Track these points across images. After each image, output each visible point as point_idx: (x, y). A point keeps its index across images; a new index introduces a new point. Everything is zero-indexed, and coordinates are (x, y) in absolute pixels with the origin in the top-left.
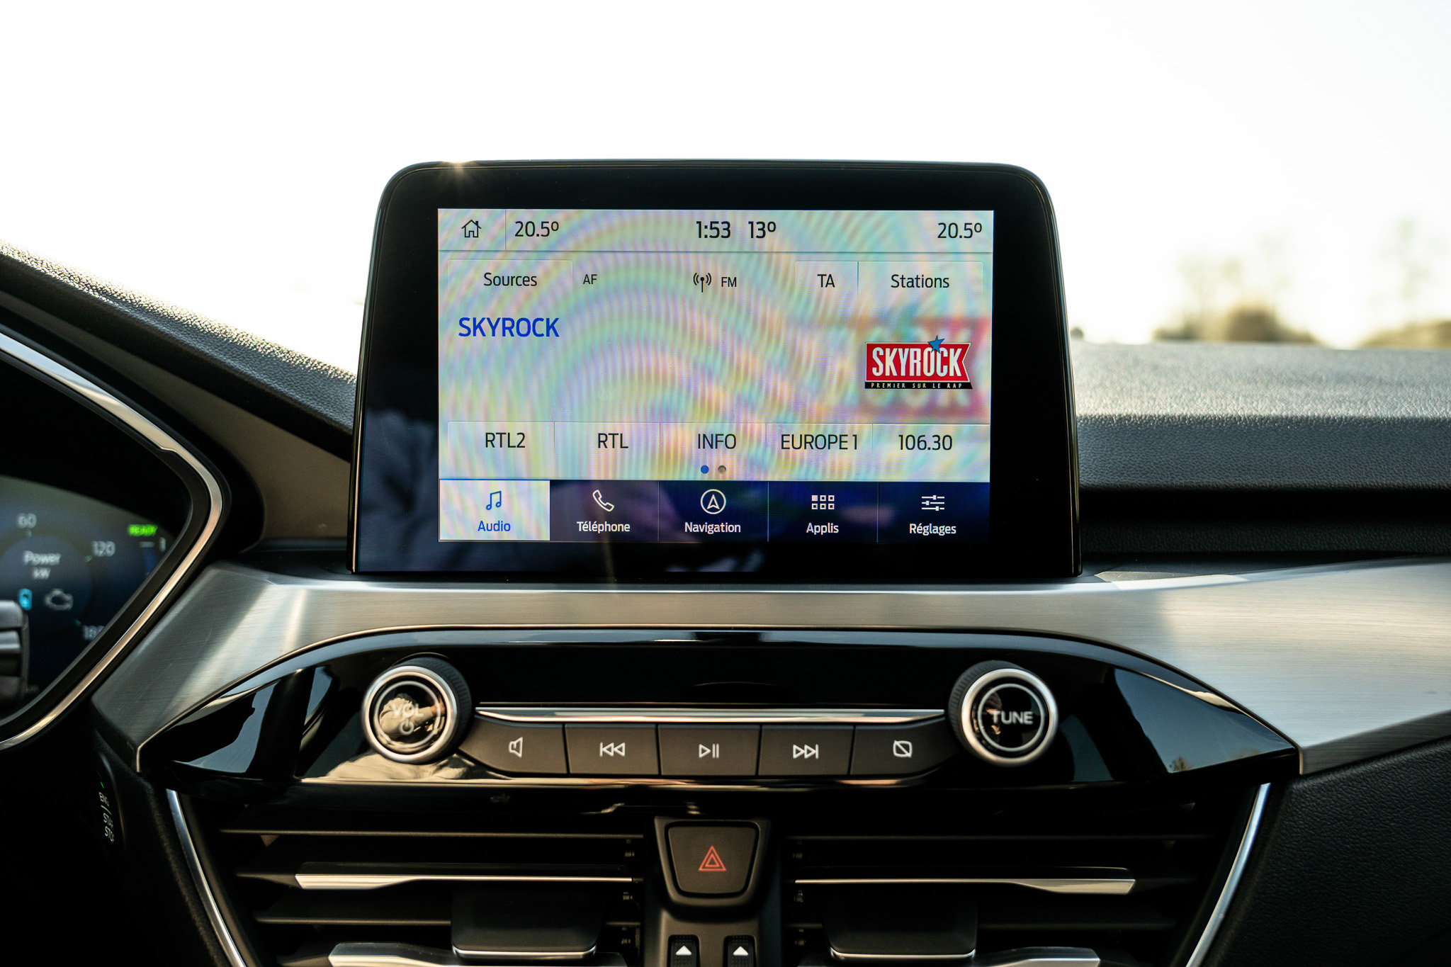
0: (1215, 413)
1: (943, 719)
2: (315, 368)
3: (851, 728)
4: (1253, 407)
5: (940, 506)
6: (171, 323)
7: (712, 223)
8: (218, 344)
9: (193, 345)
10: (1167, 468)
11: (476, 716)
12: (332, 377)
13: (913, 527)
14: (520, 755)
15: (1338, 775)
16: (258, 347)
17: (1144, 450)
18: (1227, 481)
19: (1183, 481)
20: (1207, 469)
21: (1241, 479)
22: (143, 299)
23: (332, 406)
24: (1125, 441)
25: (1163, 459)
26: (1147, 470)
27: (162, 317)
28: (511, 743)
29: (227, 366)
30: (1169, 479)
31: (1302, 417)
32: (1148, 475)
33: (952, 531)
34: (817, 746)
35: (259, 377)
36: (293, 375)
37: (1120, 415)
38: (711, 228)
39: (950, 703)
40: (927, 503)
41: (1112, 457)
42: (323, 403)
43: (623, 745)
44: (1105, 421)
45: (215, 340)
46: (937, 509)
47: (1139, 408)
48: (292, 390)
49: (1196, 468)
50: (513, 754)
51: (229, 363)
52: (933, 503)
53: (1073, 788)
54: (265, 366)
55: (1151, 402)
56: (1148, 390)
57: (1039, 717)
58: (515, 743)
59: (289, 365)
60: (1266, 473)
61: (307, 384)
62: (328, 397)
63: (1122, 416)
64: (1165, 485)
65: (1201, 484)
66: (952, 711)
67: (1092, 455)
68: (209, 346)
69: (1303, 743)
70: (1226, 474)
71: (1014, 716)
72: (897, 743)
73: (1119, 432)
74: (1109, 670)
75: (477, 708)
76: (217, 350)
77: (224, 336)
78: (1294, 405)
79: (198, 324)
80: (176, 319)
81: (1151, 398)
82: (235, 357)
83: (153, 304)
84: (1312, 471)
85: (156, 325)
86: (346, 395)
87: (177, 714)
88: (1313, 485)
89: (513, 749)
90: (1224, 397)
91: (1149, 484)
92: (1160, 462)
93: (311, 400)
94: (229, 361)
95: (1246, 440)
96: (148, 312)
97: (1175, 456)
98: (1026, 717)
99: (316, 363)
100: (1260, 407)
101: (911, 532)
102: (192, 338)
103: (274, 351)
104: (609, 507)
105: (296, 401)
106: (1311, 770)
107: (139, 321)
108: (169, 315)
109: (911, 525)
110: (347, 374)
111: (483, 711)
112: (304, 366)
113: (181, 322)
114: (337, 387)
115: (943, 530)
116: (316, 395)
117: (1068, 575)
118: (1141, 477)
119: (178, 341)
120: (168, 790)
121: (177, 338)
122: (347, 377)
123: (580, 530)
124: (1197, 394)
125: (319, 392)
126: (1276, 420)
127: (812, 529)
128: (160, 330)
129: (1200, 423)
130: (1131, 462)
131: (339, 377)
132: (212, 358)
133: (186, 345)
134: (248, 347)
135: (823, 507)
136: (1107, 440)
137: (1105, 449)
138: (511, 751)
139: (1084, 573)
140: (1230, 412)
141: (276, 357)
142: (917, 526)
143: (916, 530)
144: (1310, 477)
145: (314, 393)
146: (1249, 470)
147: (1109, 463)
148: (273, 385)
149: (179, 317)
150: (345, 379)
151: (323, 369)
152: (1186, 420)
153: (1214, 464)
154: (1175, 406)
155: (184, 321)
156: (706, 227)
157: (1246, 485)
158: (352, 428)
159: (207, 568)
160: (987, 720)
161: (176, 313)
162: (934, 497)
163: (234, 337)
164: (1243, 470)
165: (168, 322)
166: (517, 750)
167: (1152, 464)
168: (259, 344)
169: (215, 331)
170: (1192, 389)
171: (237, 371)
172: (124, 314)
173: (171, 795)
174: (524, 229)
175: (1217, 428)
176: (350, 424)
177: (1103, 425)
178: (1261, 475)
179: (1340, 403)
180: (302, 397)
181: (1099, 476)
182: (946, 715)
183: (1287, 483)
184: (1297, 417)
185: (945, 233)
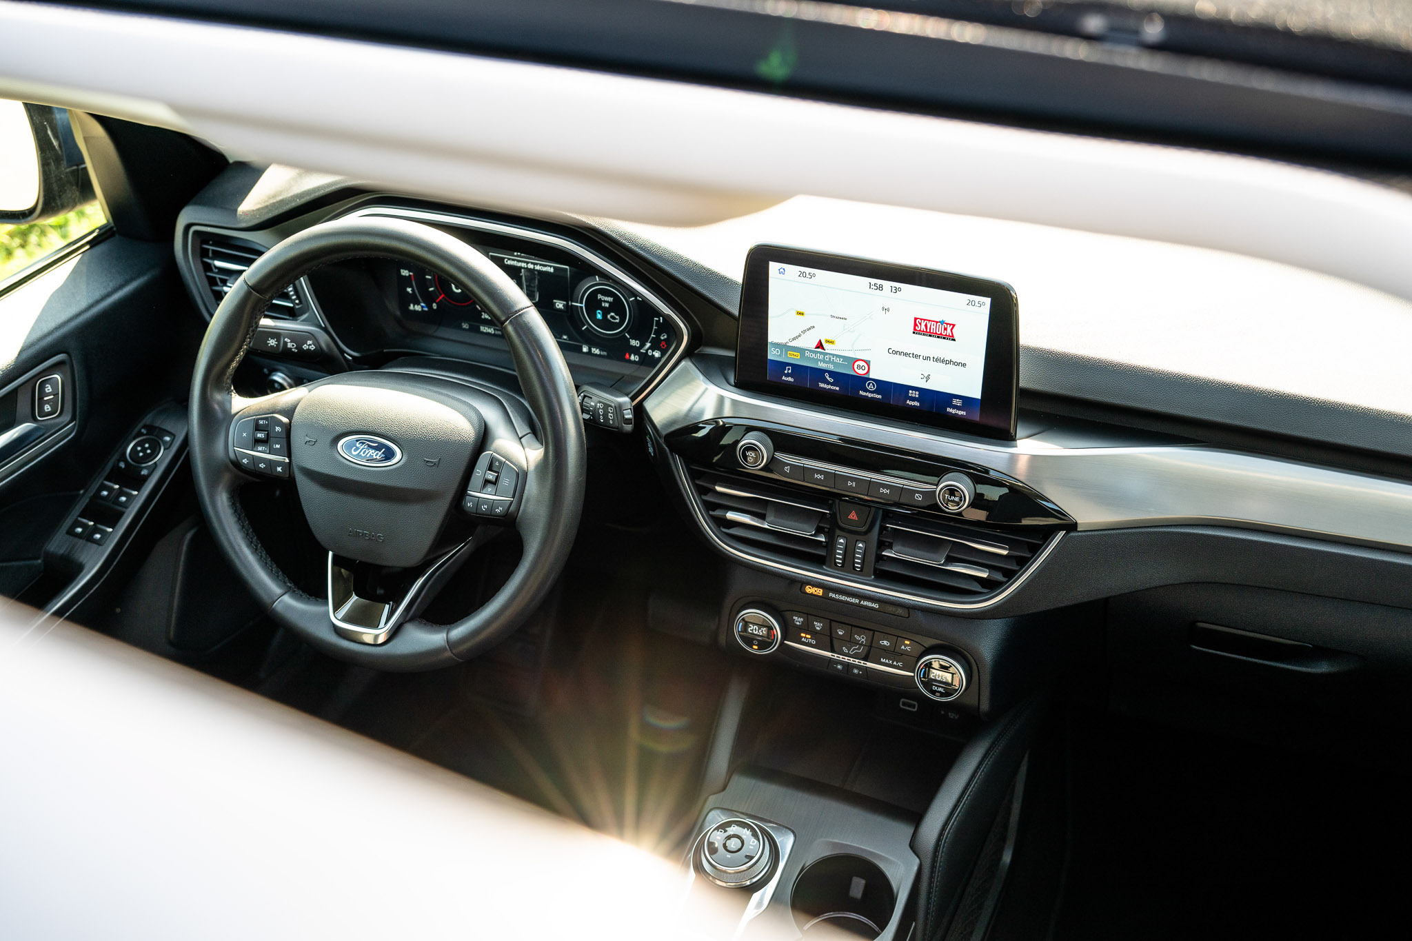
3: (902, 486)
33: (964, 413)
40: (955, 402)
43: (823, 475)
46: (959, 404)
52: (957, 402)
104: (831, 380)
109: (948, 408)
115: (960, 413)
123: (818, 387)
127: (908, 402)
135: (914, 395)
162: (958, 400)
185: (970, 304)
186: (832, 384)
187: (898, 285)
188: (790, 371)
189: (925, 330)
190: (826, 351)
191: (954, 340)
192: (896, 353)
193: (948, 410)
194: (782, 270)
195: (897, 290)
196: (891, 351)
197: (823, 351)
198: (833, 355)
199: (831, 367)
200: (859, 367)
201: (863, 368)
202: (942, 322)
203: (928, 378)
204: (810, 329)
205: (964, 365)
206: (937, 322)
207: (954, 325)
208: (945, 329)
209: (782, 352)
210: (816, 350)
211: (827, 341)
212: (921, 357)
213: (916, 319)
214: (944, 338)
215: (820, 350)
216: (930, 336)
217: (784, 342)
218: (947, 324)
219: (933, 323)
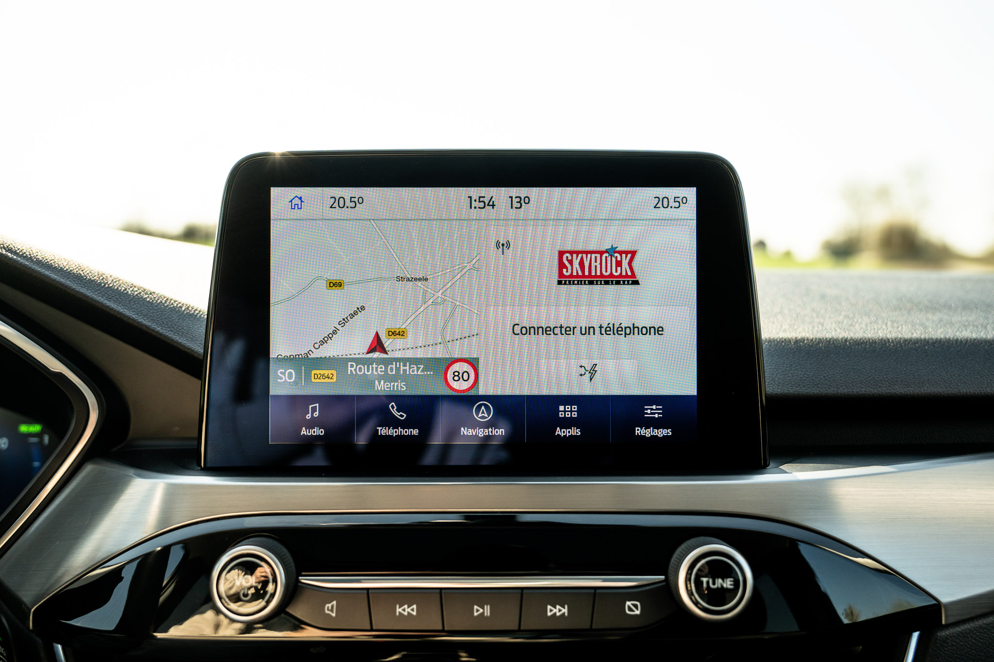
0: (869, 336)
1: (664, 583)
2: (172, 306)
3: (593, 591)
4: (899, 331)
5: (659, 414)
6: (61, 272)
7: (480, 197)
8: (97, 289)
9: (78, 290)
10: (834, 380)
11: (299, 584)
12: (185, 312)
13: (638, 430)
14: (334, 615)
15: (972, 625)
16: (128, 290)
17: (815, 366)
18: (880, 390)
19: (846, 391)
20: (864, 381)
21: (890, 388)
22: (39, 254)
23: (185, 336)
24: (801, 359)
25: (830, 373)
26: (818, 382)
27: (54, 268)
28: (327, 605)
29: (104, 306)
30: (835, 389)
31: (937, 339)
32: (819, 386)
33: (668, 433)
34: (566, 606)
35: (129, 314)
36: (155, 311)
37: (796, 338)
38: (480, 202)
39: (670, 571)
40: (649, 411)
41: (791, 372)
42: (178, 334)
43: (415, 606)
44: (785, 344)
45: (95, 285)
46: (656, 416)
47: (810, 333)
48: (154, 324)
49: (856, 380)
50: (329, 615)
51: (106, 303)
52: (653, 411)
53: (767, 637)
54: (133, 305)
55: (820, 327)
56: (818, 317)
57: (739, 580)
58: (330, 605)
59: (152, 303)
60: (910, 384)
61: (166, 318)
62: (183, 328)
63: (798, 339)
64: (832, 394)
65: (860, 393)
66: (671, 577)
67: (775, 370)
68: (91, 290)
69: (945, 599)
70: (880, 385)
71: (719, 581)
72: (628, 603)
73: (795, 352)
74: (793, 543)
75: (300, 578)
76: (96, 293)
77: (102, 281)
78: (930, 329)
79: (81, 273)
80: (65, 269)
81: (819, 323)
82: (110, 298)
83: (47, 258)
84: (945, 382)
85: (50, 275)
86: (196, 326)
87: (64, 583)
88: (947, 393)
89: (328, 610)
90: (876, 322)
91: (820, 393)
92: (828, 375)
93: (169, 331)
94: (106, 301)
95: (894, 358)
96: (43, 264)
97: (839, 371)
98: (729, 583)
99: (172, 301)
100: (904, 330)
101: (636, 434)
102: (77, 284)
103: (140, 293)
104: (402, 416)
105: (158, 332)
106: (952, 620)
107: (36, 272)
108: (59, 266)
109: (636, 428)
110: (196, 310)
111: (304, 580)
112: (163, 304)
113: (69, 272)
114: (189, 320)
115: (662, 433)
116: (173, 328)
117: (759, 467)
118: (813, 387)
119: (66, 286)
120: (55, 644)
121: (66, 285)
122: (197, 312)
123: (379, 434)
124: (855, 320)
125: (175, 324)
126: (917, 341)
127: (559, 432)
128: (52, 279)
129: (858, 344)
130: (805, 375)
131: (191, 313)
132: (92, 299)
133: (72, 290)
134: (121, 290)
135: (568, 415)
136: (787, 358)
137: (785, 366)
138: (327, 612)
139: (772, 465)
140: (881, 335)
141: (142, 297)
142: (641, 429)
143: (640, 432)
144: (944, 387)
145: (171, 325)
146: (897, 381)
147: (789, 377)
148: (140, 320)
149: (67, 267)
150: (196, 314)
151: (179, 306)
152: (847, 342)
153: (870, 377)
154: (838, 330)
155: (71, 271)
156: (475, 201)
157: (895, 394)
158: (202, 355)
159: (86, 464)
160: (698, 584)
161: (65, 264)
162: (654, 407)
163: (109, 283)
164: (892, 382)
165: (59, 272)
166: (332, 611)
167: (822, 377)
168: (129, 287)
169: (95, 278)
170: (851, 315)
171: (112, 309)
172: (25, 266)
173: (58, 648)
174: (337, 204)
175: (871, 348)
176: (201, 350)
177: (784, 346)
178: (906, 385)
179: (966, 327)
180: (162, 329)
181: (781, 387)
182: (666, 580)
183: (926, 392)
184: (932, 339)
185: (660, 205)
186: (404, 425)
187: (523, 192)
188: (316, 414)
189: (580, 273)
190: (390, 355)
191: (636, 283)
192: (528, 331)
193: (639, 431)
194: (297, 201)
195: (523, 201)
196: (517, 329)
197: (385, 356)
198: (405, 361)
199: (400, 388)
200: (458, 376)
201: (466, 377)
202: (612, 251)
203: (593, 372)
204: (355, 313)
205: (659, 331)
206: (601, 253)
207: (633, 253)
208: (619, 264)
209: (299, 374)
210: (370, 355)
211: (393, 333)
212: (577, 331)
213: (561, 253)
214: (618, 283)
215: (376, 355)
216: (591, 283)
217: (302, 351)
218: (621, 253)
219: (593, 256)
